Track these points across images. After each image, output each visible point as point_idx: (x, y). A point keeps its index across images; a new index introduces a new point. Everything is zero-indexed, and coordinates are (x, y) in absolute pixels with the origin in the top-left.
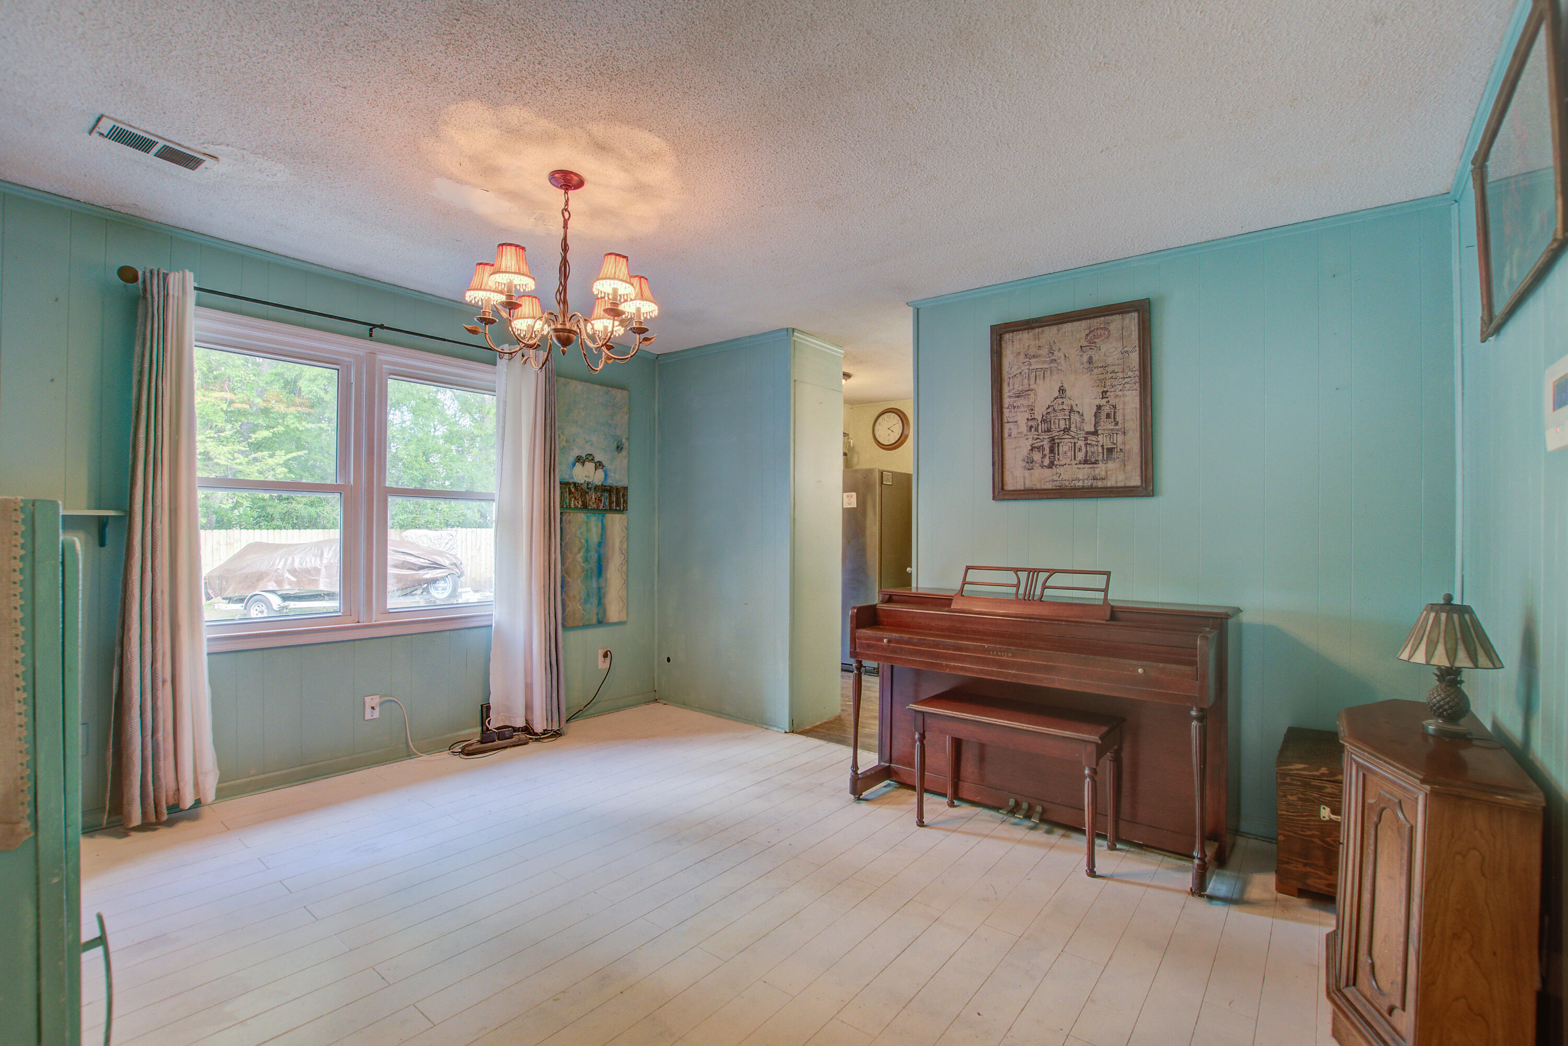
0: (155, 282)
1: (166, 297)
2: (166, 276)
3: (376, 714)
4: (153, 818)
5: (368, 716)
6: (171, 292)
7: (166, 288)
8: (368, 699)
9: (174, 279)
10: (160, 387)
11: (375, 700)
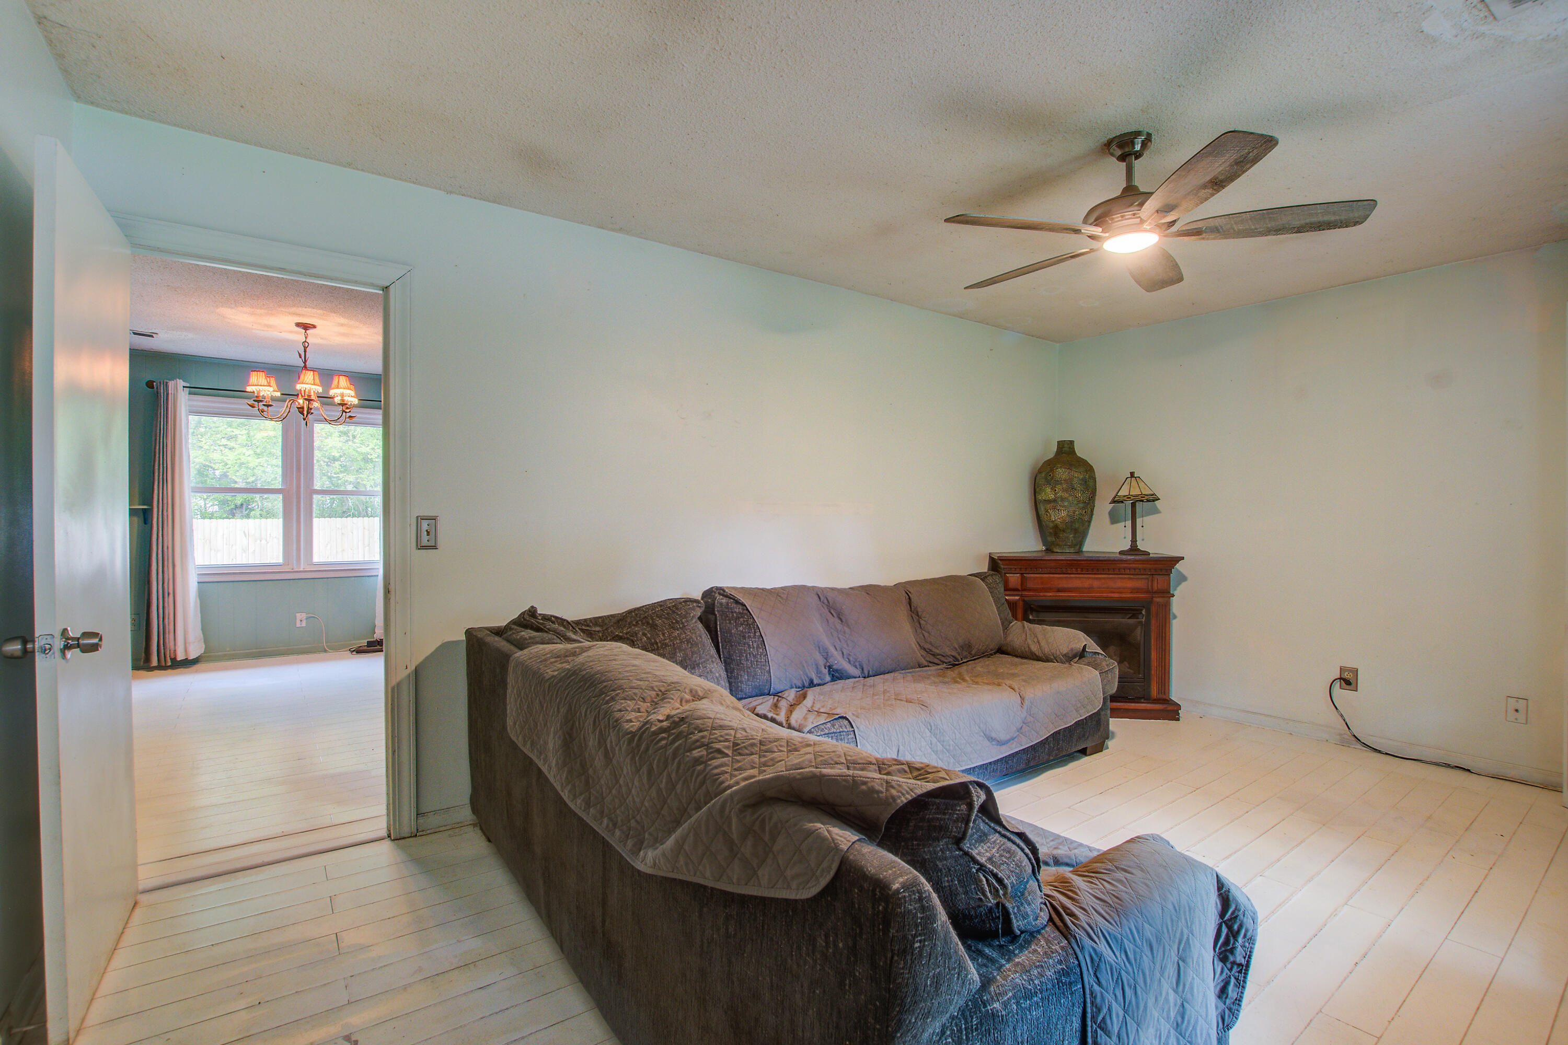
0: (162, 388)
1: (168, 394)
2: (167, 383)
3: (304, 624)
4: (163, 664)
5: (298, 625)
6: (170, 392)
7: (167, 390)
8: (298, 615)
9: (171, 384)
10: (165, 442)
11: (304, 616)
